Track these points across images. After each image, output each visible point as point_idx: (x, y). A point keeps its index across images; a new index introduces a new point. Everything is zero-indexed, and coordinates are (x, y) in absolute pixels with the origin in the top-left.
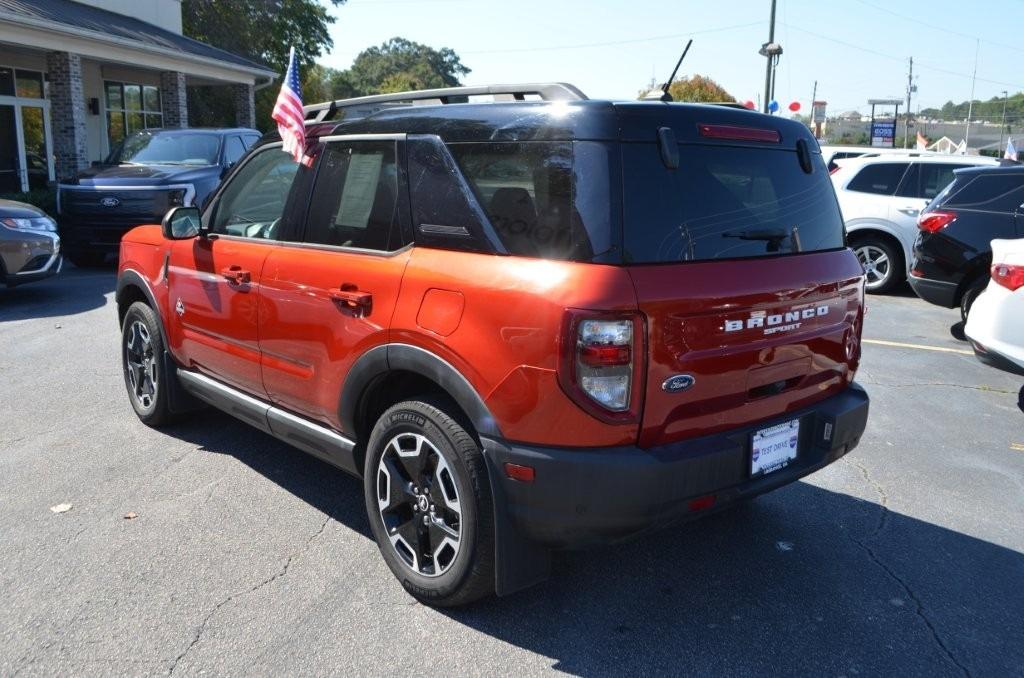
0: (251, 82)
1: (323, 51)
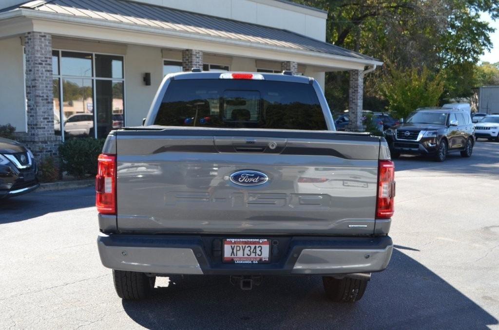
0: (362, 68)
1: (486, 51)
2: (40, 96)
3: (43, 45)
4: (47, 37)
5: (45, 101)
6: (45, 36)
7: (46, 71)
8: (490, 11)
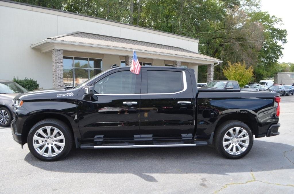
0: (213, 64)
1: (280, 58)
2: (57, 76)
3: (59, 54)
4: (61, 51)
5: (60, 78)
6: (60, 51)
7: (60, 65)
8: (282, 40)
